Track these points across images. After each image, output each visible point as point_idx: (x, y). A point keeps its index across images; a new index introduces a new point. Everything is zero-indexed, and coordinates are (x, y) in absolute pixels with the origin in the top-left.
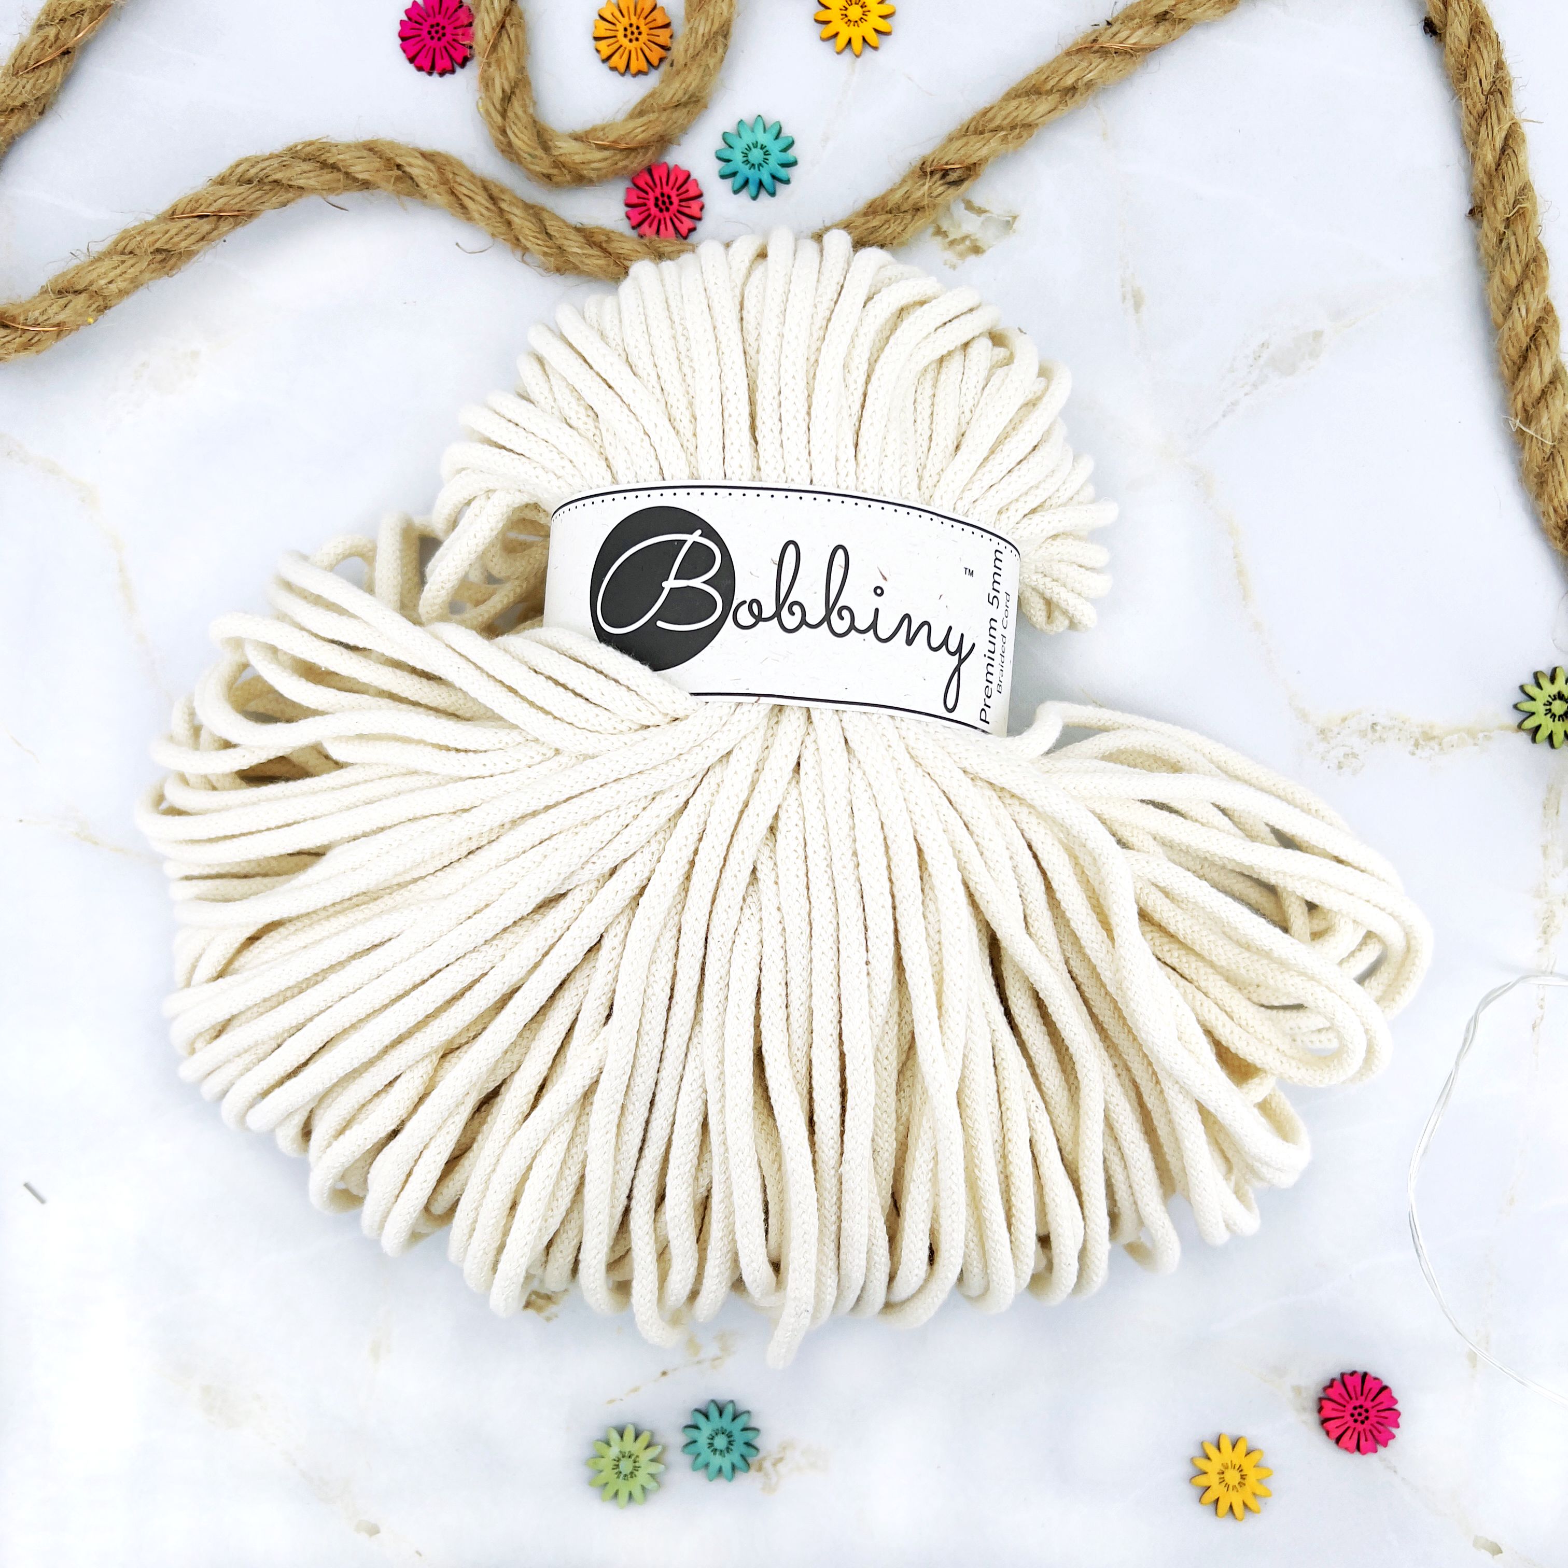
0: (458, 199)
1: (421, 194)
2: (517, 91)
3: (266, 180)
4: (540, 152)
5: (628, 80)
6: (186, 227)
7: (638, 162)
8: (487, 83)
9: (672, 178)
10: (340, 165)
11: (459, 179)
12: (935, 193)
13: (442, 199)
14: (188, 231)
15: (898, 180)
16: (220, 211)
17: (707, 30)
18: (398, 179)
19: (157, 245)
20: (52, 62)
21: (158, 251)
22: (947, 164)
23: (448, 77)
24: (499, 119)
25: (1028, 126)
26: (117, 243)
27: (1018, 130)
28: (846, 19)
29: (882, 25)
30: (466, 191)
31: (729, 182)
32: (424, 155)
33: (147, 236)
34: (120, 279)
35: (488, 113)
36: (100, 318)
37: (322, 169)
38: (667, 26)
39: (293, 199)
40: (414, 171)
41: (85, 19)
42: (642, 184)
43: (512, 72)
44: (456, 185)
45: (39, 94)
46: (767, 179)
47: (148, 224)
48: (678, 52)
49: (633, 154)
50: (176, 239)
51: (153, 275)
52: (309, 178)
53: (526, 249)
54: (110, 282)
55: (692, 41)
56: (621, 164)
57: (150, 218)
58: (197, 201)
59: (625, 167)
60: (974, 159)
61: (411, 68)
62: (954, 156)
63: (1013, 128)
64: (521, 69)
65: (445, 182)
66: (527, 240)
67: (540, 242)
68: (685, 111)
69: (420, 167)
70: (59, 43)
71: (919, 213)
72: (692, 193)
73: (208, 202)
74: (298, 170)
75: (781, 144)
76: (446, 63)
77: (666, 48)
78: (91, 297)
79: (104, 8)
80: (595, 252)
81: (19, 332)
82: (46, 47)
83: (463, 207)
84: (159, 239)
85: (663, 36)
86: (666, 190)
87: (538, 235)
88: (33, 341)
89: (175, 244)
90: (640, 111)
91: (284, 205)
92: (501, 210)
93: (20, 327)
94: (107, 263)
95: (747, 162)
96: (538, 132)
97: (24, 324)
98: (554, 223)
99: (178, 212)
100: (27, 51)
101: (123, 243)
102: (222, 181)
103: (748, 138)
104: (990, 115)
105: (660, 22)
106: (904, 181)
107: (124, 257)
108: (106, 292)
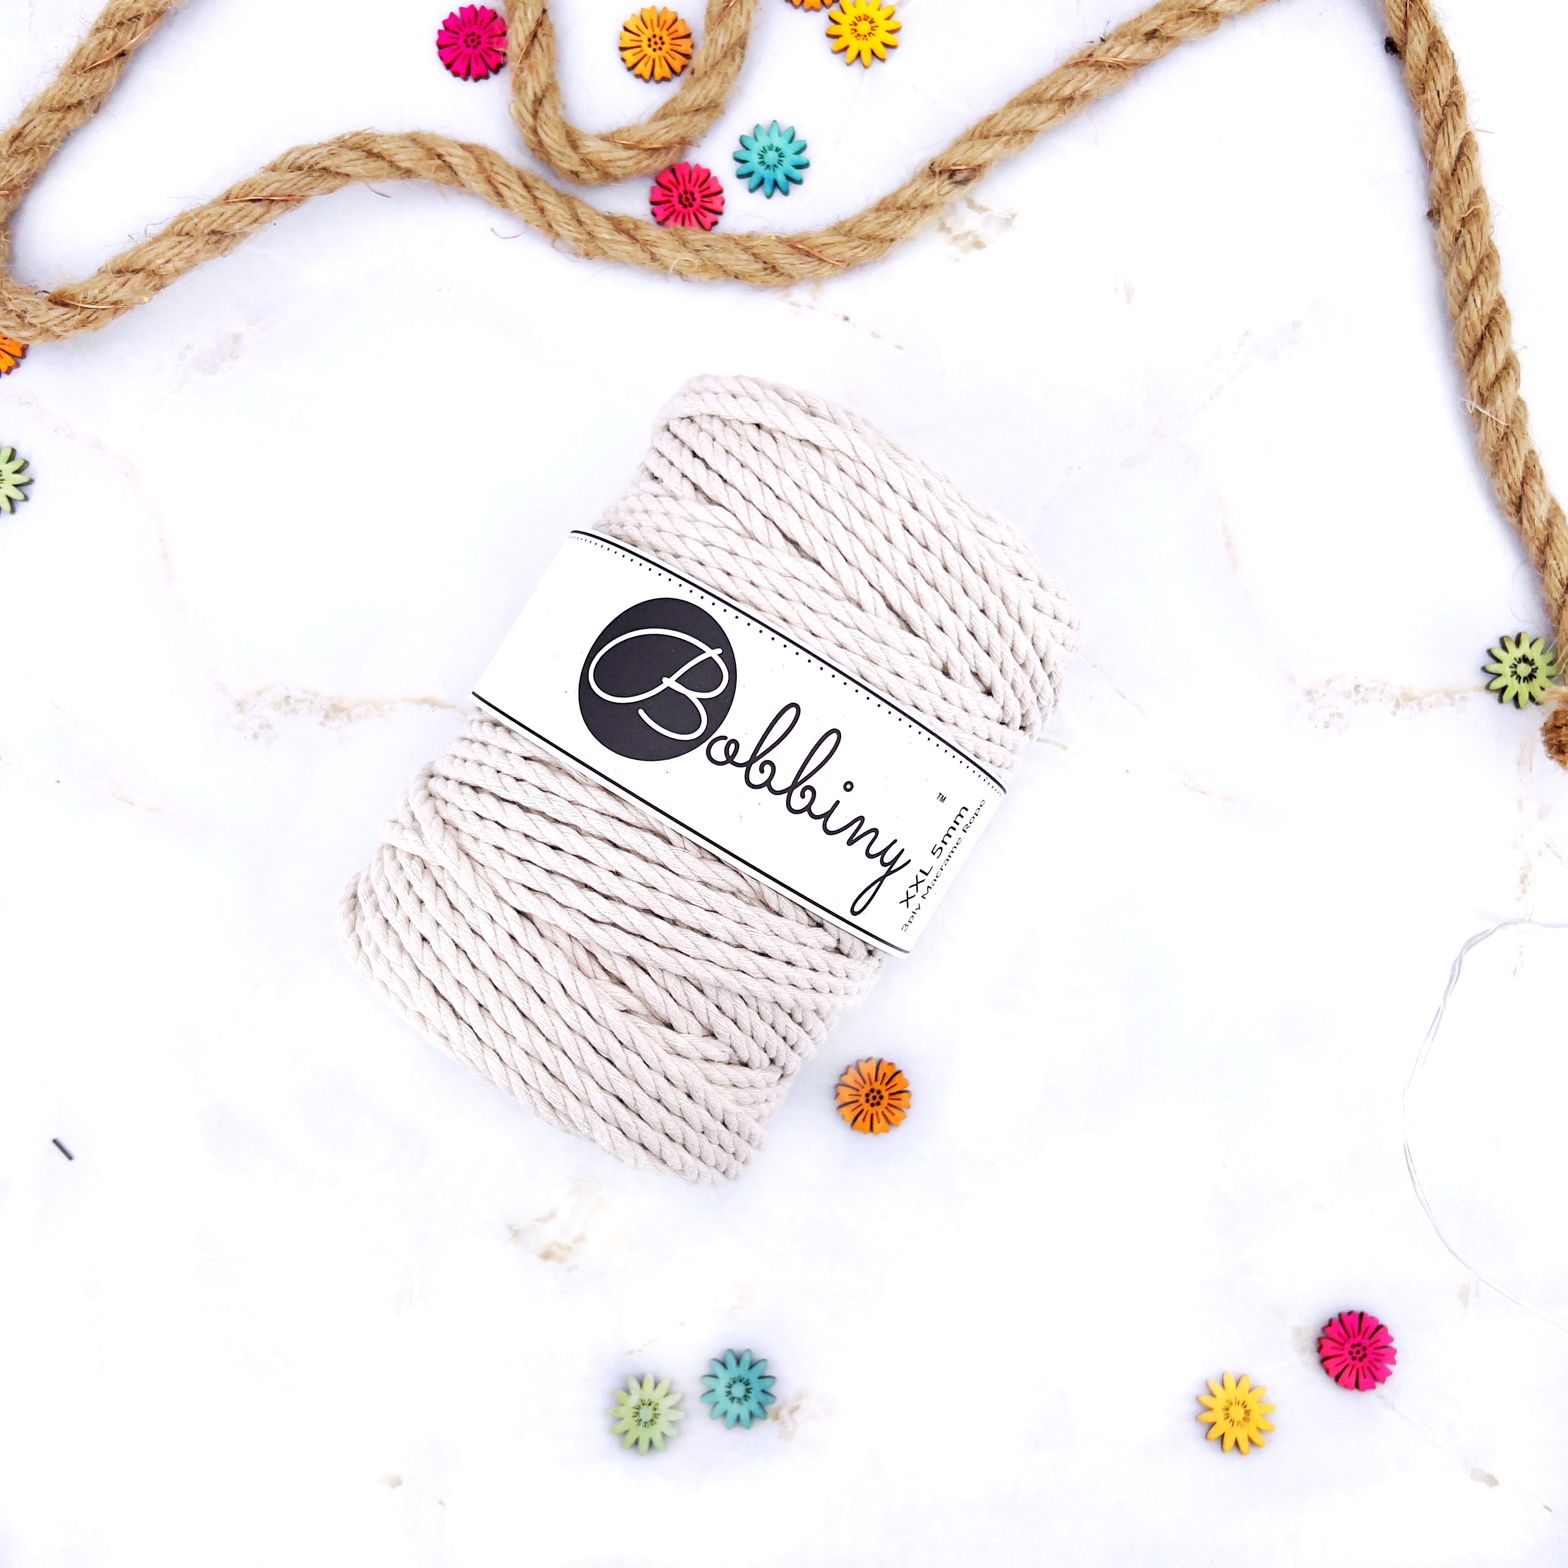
0: (495, 187)
1: (460, 182)
2: (548, 95)
3: (316, 167)
4: (568, 151)
5: (652, 85)
6: (240, 210)
7: (661, 162)
8: (519, 87)
9: (694, 177)
10: (385, 154)
11: (496, 168)
12: (942, 192)
13: (480, 187)
14: (241, 214)
15: (908, 179)
16: (272, 196)
17: (726, 42)
18: (438, 168)
19: (213, 227)
20: (107, 64)
21: (213, 232)
22: (954, 165)
23: (482, 82)
24: (530, 120)
25: (1030, 132)
26: (173, 226)
27: (1020, 136)
28: (856, 34)
29: (889, 39)
30: (502, 180)
31: (746, 181)
32: (463, 147)
33: (203, 218)
34: (176, 259)
35: (520, 114)
36: (155, 296)
37: (367, 157)
38: (688, 36)
39: (340, 186)
40: (454, 161)
41: (141, 23)
42: (665, 182)
43: (543, 78)
44: (493, 175)
45: (96, 92)
46: (781, 179)
47: (204, 208)
48: (699, 61)
49: (656, 154)
50: (231, 221)
51: (208, 255)
52: (356, 166)
53: (558, 235)
54: (167, 262)
55: (712, 51)
56: (645, 163)
57: (204, 203)
58: (250, 186)
59: (648, 166)
60: (980, 161)
61: (448, 74)
62: (960, 158)
63: (1016, 133)
64: (552, 76)
65: (482, 170)
66: (561, 227)
67: (570, 228)
68: (705, 115)
69: (459, 157)
70: (116, 45)
71: (927, 211)
72: (713, 190)
73: (261, 187)
74: (346, 158)
75: (795, 147)
76: (482, 68)
77: (687, 56)
78: (148, 276)
79: (159, 15)
80: (623, 238)
81: (79, 310)
82: (104, 48)
83: (499, 194)
84: (214, 221)
85: (685, 46)
86: (689, 187)
87: (570, 222)
88: (91, 319)
89: (228, 226)
90: (663, 114)
91: (331, 191)
92: (535, 198)
93: (80, 305)
94: (165, 244)
95: (763, 163)
96: (567, 132)
97: (83, 302)
98: (584, 210)
99: (231, 196)
100: (86, 52)
101: (180, 225)
102: (274, 168)
103: (763, 141)
104: (994, 121)
105: (682, 33)
106: (914, 181)
107: (181, 238)
108: (162, 272)
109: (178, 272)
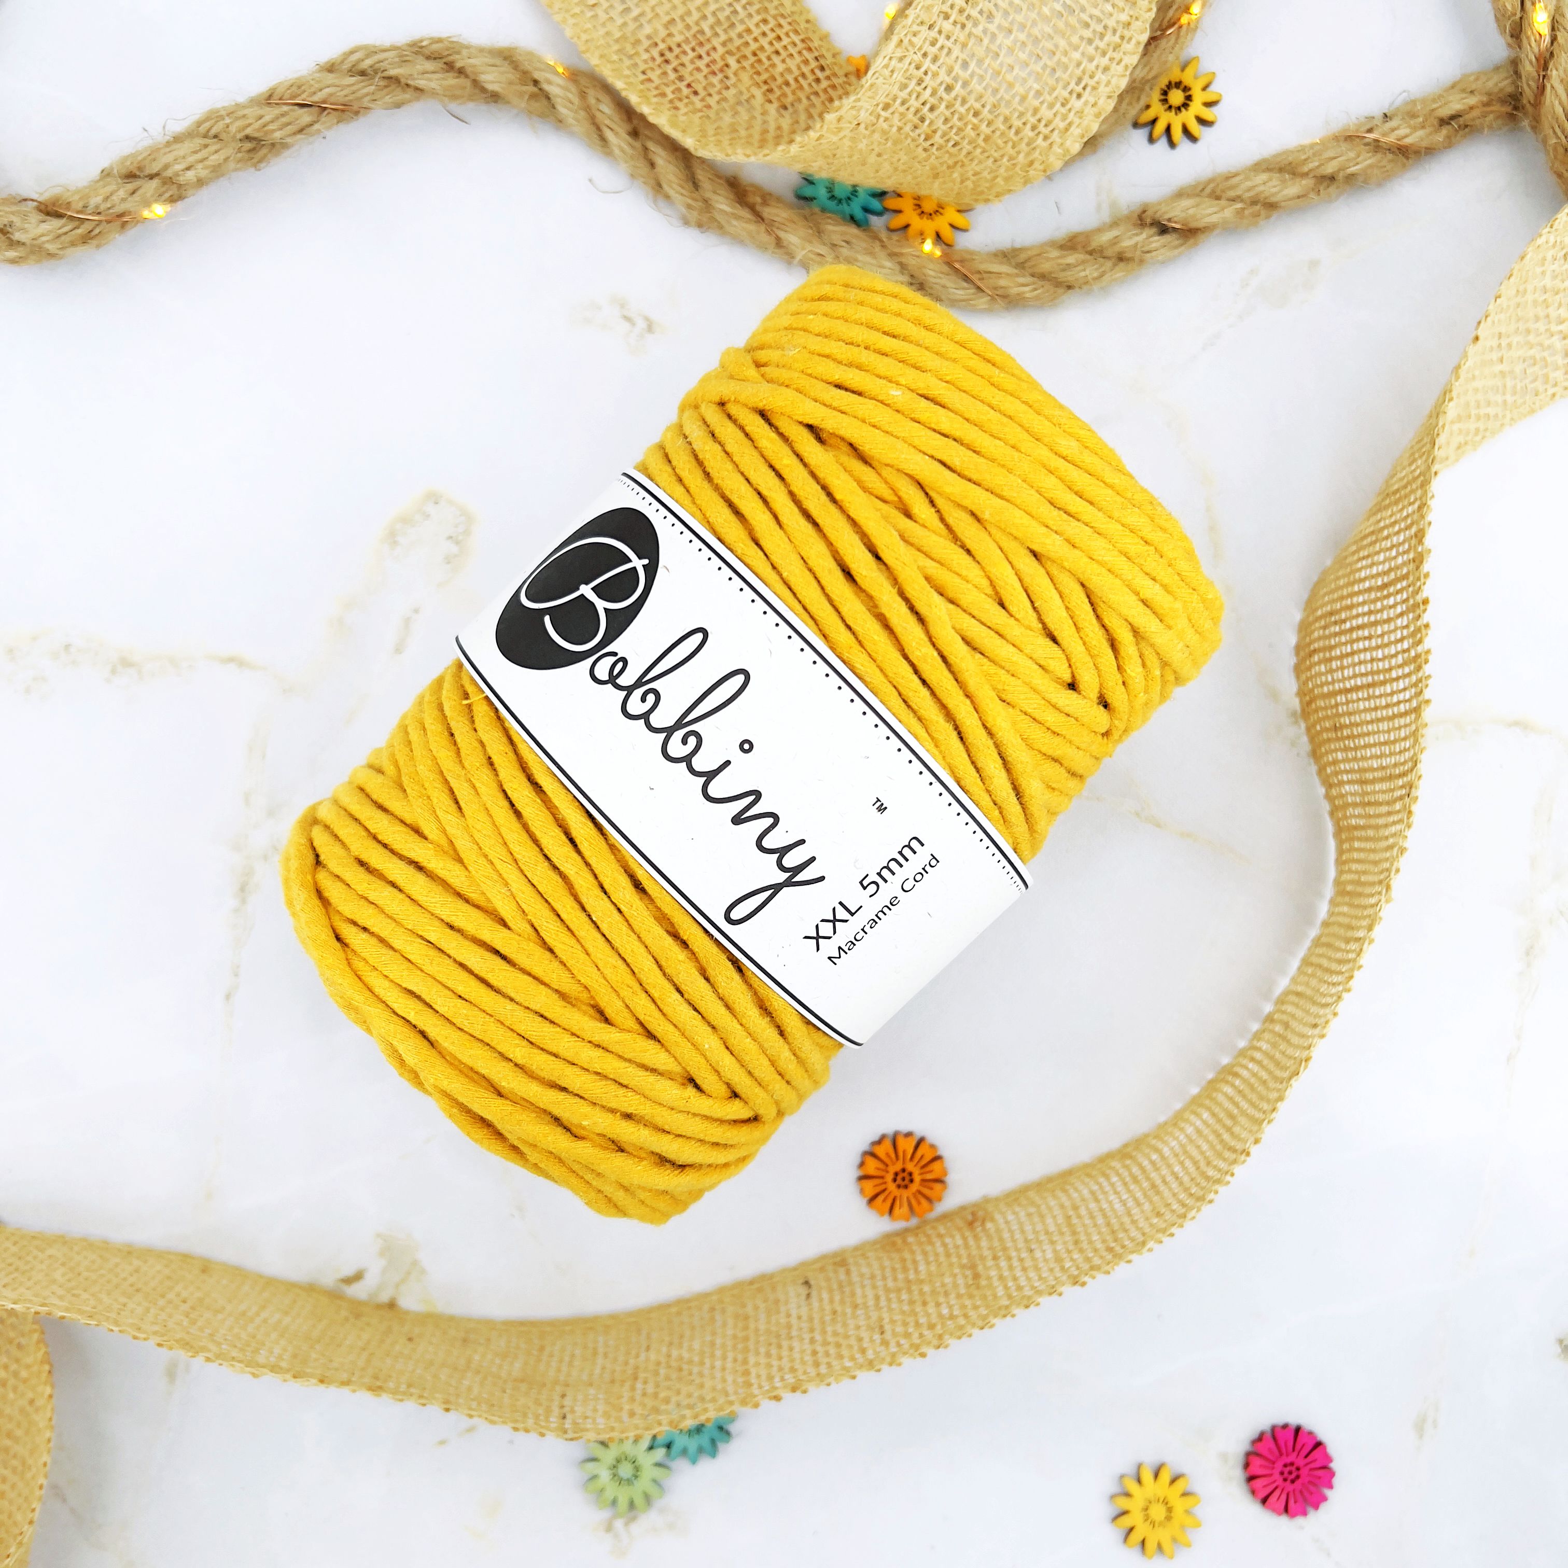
0: (598, 129)
1: (556, 117)
3: (383, 75)
6: (283, 115)
10: (469, 70)
11: (601, 107)
12: (1148, 248)
13: (580, 127)
14: (284, 120)
15: (1109, 220)
16: (324, 102)
18: (533, 96)
19: (247, 132)
21: (248, 138)
22: (1169, 220)
25: (1271, 206)
26: (199, 125)
27: (1258, 208)
30: (606, 121)
33: (237, 119)
34: (199, 166)
36: (171, 209)
37: (447, 71)
39: (410, 101)
40: (552, 90)
44: (597, 116)
47: (240, 107)
50: (271, 127)
51: (238, 166)
52: (430, 80)
53: (667, 196)
54: (188, 169)
57: (244, 102)
58: (299, 87)
60: (1200, 224)
62: (1178, 214)
63: (1254, 203)
65: (584, 106)
66: (670, 186)
67: (683, 191)
69: (559, 85)
71: (1123, 266)
73: (313, 90)
74: (419, 67)
78: (164, 183)
80: (745, 213)
81: (78, 222)
83: (602, 139)
84: (250, 125)
87: (684, 184)
88: (93, 233)
89: (266, 133)
91: (398, 105)
92: (644, 149)
93: (78, 216)
94: (187, 146)
97: (79, 212)
98: (702, 173)
99: (276, 96)
101: (207, 125)
102: (331, 68)
106: (1116, 224)
107: (207, 141)
108: (182, 179)
109: (200, 183)
